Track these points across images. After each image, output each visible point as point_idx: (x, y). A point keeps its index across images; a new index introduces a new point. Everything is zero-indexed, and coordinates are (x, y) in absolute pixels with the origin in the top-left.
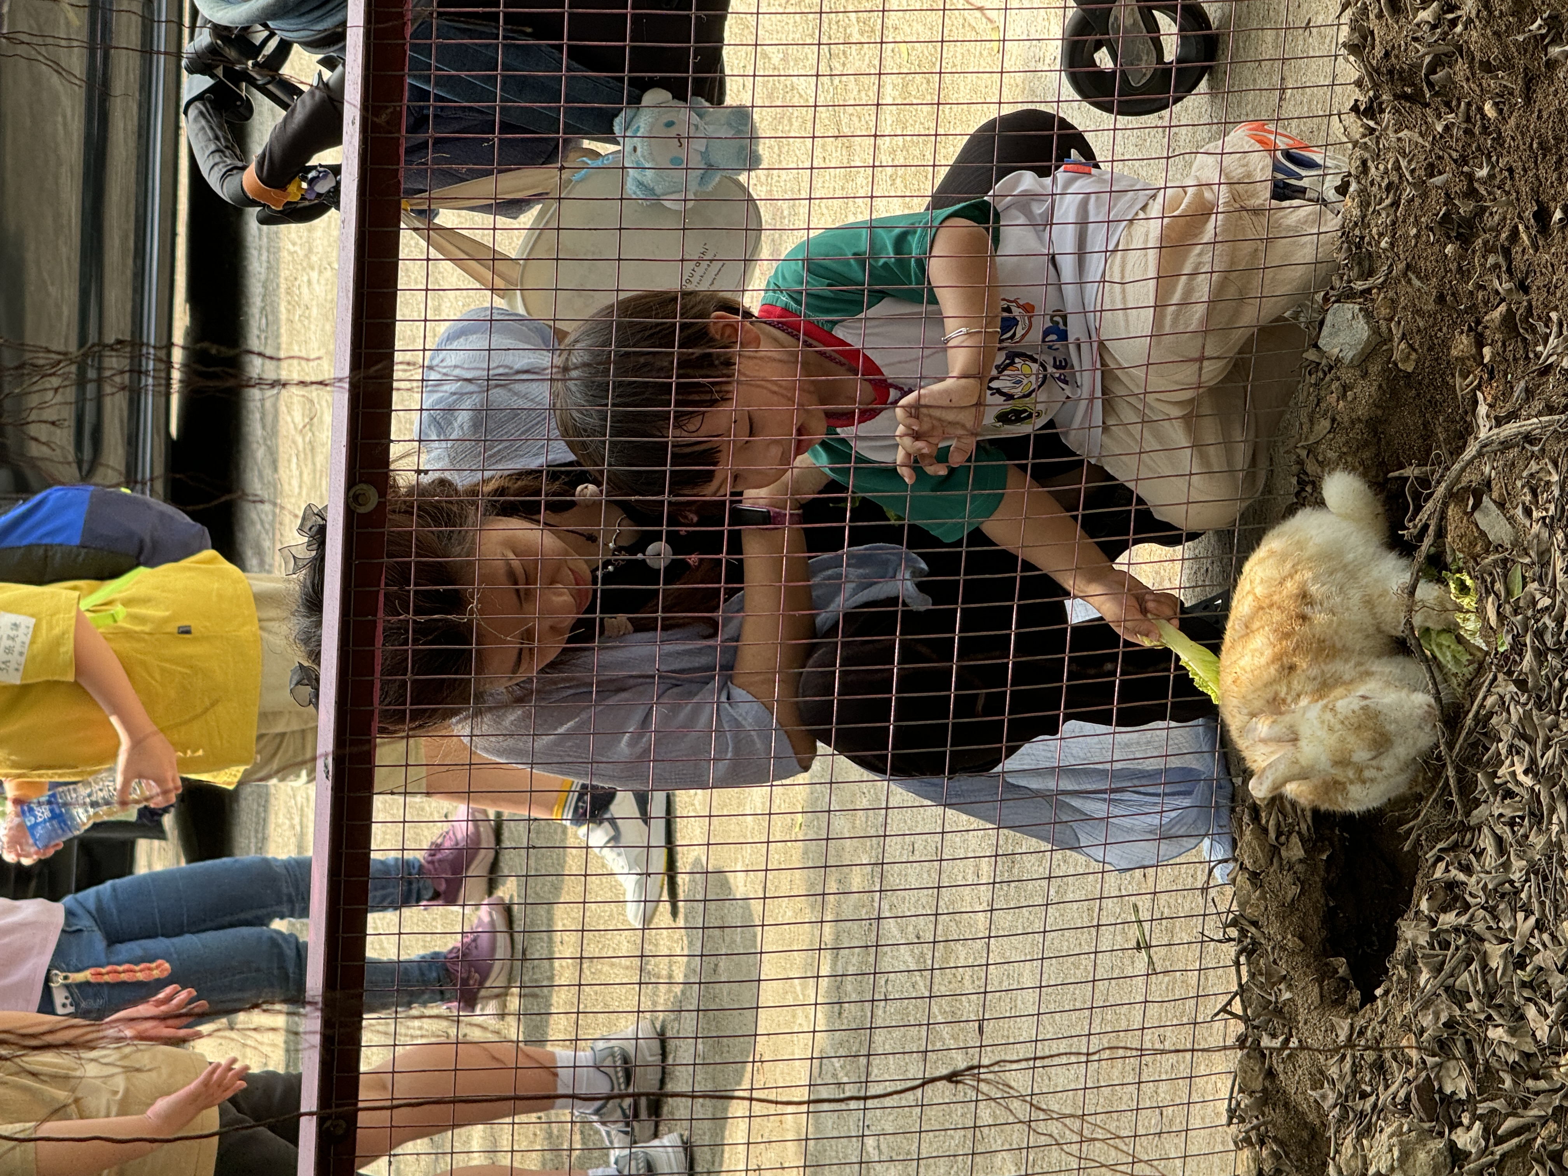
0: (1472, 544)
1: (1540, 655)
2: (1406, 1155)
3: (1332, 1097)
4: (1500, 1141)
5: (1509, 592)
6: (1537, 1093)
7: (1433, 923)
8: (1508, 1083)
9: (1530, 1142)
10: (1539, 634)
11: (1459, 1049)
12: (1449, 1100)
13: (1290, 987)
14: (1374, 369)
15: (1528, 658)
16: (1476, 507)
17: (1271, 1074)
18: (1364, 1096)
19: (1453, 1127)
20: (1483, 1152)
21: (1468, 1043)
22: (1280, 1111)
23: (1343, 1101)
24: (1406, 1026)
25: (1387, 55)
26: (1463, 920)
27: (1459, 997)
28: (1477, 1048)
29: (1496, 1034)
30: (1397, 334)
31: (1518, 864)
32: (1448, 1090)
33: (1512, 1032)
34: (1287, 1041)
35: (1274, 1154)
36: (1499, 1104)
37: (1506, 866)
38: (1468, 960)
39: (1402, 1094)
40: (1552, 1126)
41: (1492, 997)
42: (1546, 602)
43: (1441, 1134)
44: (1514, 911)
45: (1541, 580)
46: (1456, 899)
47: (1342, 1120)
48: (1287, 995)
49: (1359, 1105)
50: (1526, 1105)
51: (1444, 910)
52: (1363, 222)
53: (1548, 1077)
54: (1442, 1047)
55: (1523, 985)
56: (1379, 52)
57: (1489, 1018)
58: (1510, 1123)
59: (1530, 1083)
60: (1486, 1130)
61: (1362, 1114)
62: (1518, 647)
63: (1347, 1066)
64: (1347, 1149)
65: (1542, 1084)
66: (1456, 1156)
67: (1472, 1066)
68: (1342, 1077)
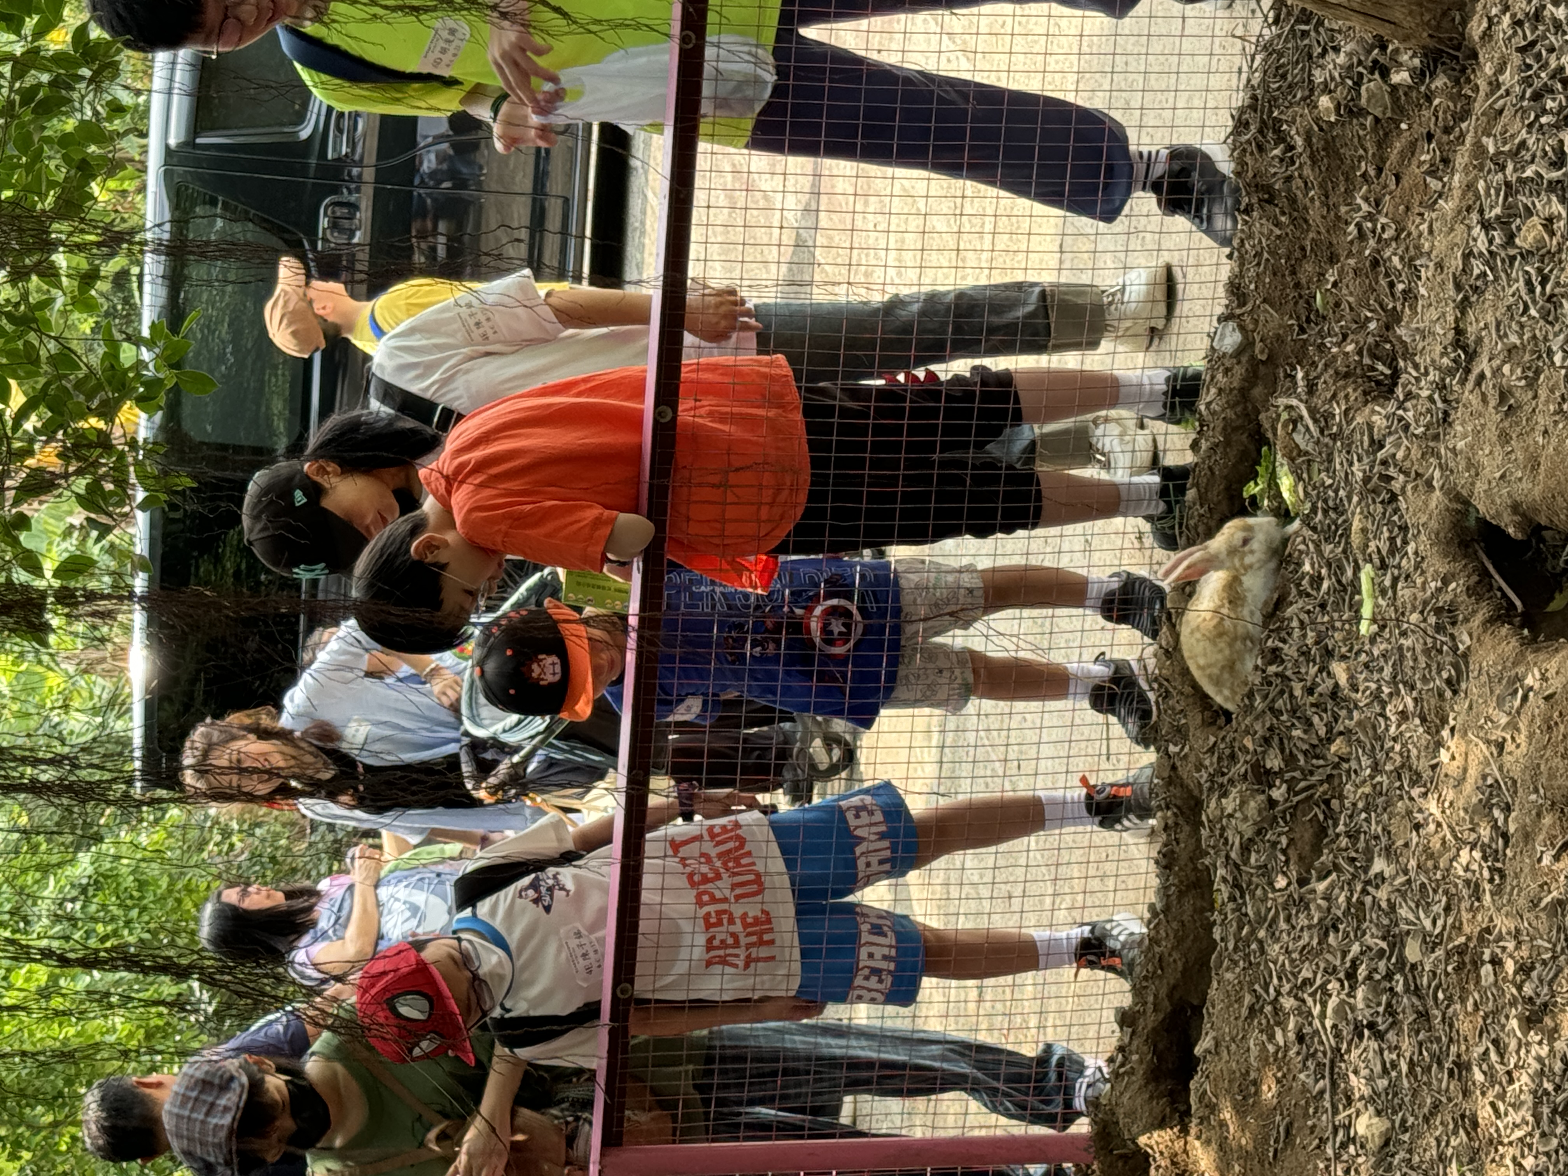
0: (1291, 451)
1: (1325, 512)
2: (1243, 803)
3: (1205, 776)
4: (1296, 794)
5: (1310, 478)
6: (1318, 767)
7: (1264, 671)
8: (1302, 762)
9: (1312, 796)
10: (1325, 501)
11: (1275, 742)
12: (1268, 772)
13: (1185, 716)
14: (1244, 359)
15: (1320, 515)
16: (1294, 430)
17: (1174, 768)
18: (1223, 774)
19: (1271, 787)
20: (1286, 800)
21: (1281, 740)
22: (1179, 789)
23: (1211, 778)
24: (1247, 732)
25: (1255, 176)
26: (1280, 669)
27: (1276, 713)
28: (1286, 741)
29: (1296, 733)
30: (1258, 339)
31: (1311, 634)
32: (1268, 766)
33: (1305, 732)
34: (1182, 749)
35: (1175, 814)
36: (1297, 774)
37: (1304, 636)
38: (1282, 692)
39: (1243, 770)
40: (1326, 786)
41: (1295, 712)
42: (1329, 482)
43: (1263, 792)
44: (1308, 662)
45: (1327, 470)
46: (1276, 657)
47: (1210, 789)
48: (1183, 721)
49: (1220, 780)
50: (1312, 773)
51: (1271, 663)
52: (1241, 276)
53: (1324, 758)
54: (1267, 741)
55: (1313, 705)
56: (1250, 174)
57: (1293, 725)
58: (1302, 784)
59: (1314, 761)
60: (1289, 790)
61: (1222, 785)
62: (1314, 509)
63: (1215, 759)
64: (1213, 804)
65: (1321, 762)
66: (1272, 803)
67: (1282, 751)
68: (1212, 764)
